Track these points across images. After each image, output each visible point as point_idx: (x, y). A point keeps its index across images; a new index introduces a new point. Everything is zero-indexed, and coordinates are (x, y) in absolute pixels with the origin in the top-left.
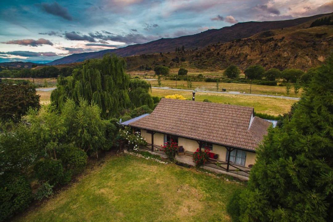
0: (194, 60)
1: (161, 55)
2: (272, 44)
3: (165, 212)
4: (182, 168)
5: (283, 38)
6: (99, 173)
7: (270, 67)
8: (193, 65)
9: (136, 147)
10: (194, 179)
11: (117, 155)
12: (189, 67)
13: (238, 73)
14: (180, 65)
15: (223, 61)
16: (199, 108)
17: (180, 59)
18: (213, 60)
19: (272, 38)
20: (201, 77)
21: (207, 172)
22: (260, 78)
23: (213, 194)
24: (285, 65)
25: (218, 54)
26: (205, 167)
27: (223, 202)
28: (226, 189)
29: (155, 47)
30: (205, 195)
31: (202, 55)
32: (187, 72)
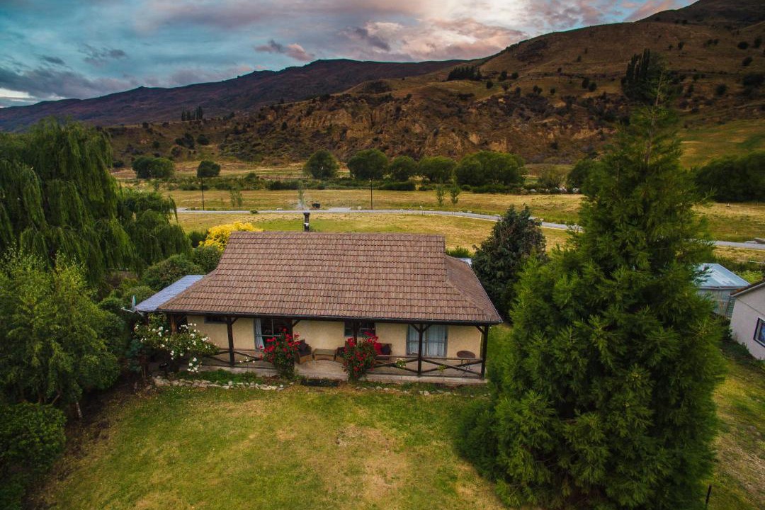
0: (231, 142)
1: (145, 130)
2: (392, 108)
3: (337, 502)
4: (321, 391)
5: (409, 96)
6: (107, 457)
7: (393, 153)
8: (229, 153)
9: (195, 364)
10: (360, 409)
11: (137, 397)
12: (219, 158)
13: (334, 168)
14: (198, 154)
15: (297, 142)
16: (330, 247)
17: (195, 139)
18: (275, 141)
19: (390, 96)
20: (254, 180)
21: (378, 387)
22: (380, 177)
23: (414, 429)
24: (420, 149)
25: (284, 126)
26: (370, 378)
27: (441, 439)
28: (433, 411)
29: (123, 108)
30: (400, 437)
31: (248, 129)
32: (219, 170)
